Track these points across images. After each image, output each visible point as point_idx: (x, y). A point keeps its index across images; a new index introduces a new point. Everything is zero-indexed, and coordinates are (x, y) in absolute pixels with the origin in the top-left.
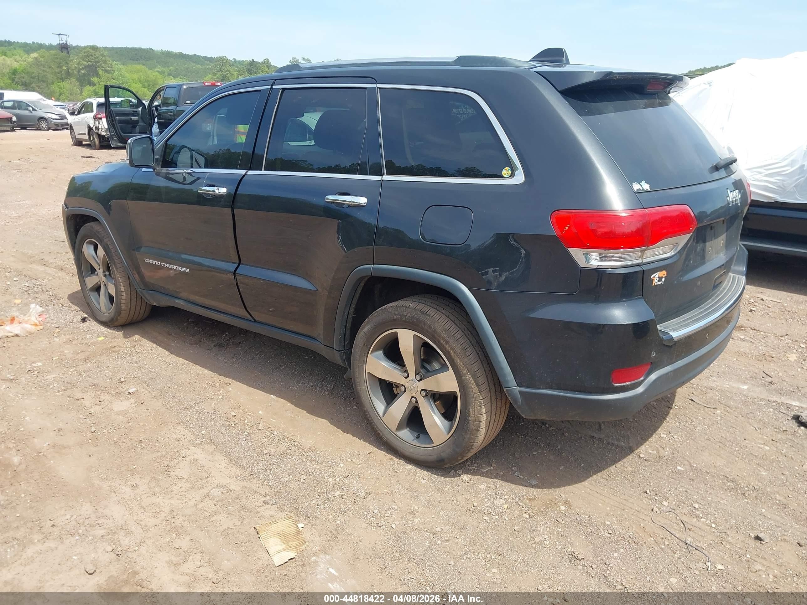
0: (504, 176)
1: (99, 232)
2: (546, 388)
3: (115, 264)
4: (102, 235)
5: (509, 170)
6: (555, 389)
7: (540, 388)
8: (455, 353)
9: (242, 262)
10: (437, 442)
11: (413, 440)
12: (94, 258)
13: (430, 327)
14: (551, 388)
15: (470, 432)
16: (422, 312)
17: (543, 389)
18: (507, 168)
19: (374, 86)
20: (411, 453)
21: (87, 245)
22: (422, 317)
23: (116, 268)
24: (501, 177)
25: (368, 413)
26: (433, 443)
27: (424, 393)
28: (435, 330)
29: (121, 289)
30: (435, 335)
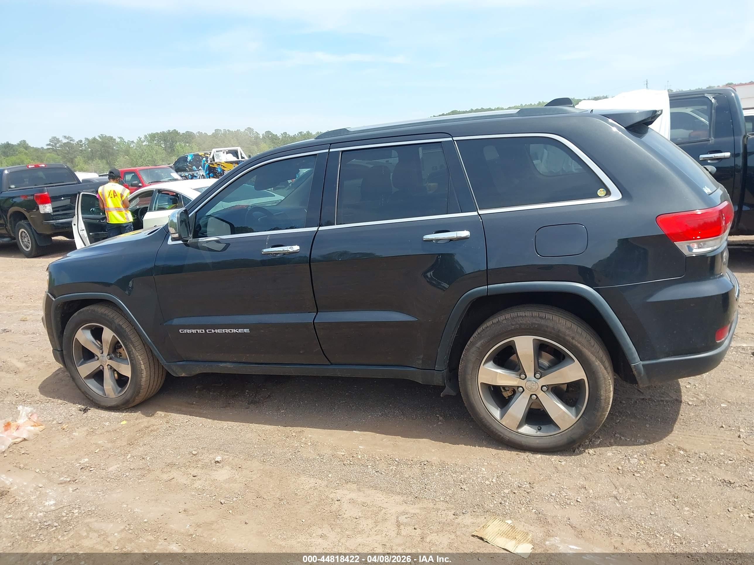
0: (600, 195)
1: (105, 314)
2: (665, 357)
3: (132, 343)
4: (111, 316)
5: (603, 191)
6: (672, 356)
7: (660, 358)
8: (582, 345)
9: (319, 311)
10: (563, 428)
11: (536, 432)
12: (93, 342)
13: (553, 328)
14: (668, 356)
15: (601, 410)
16: (541, 318)
17: (662, 358)
18: (601, 189)
19: (451, 139)
20: (538, 443)
21: (83, 331)
22: (543, 322)
23: (135, 347)
24: (598, 197)
25: (486, 419)
26: (560, 429)
27: (545, 388)
28: (559, 330)
29: (141, 367)
30: (560, 334)
